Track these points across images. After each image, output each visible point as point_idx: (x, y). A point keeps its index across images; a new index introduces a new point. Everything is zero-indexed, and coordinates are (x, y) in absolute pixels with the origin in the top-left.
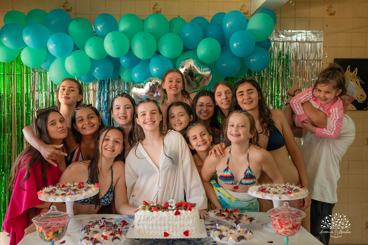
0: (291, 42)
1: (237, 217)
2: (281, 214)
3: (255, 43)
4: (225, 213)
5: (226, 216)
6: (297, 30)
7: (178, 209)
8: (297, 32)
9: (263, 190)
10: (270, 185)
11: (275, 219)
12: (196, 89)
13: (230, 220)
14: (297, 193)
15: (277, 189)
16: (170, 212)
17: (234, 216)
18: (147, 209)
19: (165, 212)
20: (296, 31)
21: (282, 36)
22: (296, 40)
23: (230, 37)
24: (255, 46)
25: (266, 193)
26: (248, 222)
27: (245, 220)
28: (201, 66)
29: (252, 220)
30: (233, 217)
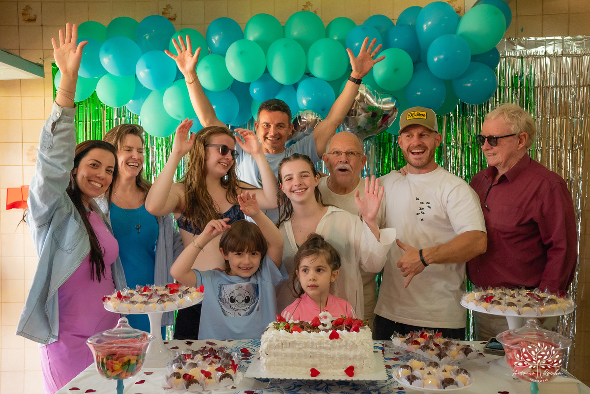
0: (536, 57)
1: (442, 346)
2: (523, 341)
3: (470, 56)
4: (420, 340)
5: (422, 344)
6: (545, 36)
7: (336, 329)
8: (546, 40)
9: (488, 299)
10: (502, 291)
11: (512, 349)
12: (372, 132)
13: (429, 351)
14: (552, 306)
15: (515, 297)
16: (322, 333)
17: (436, 345)
18: (282, 328)
19: (313, 334)
20: (544, 38)
21: (519, 48)
22: (543, 54)
23: (428, 45)
24: (471, 61)
25: (493, 304)
26: (461, 356)
27: (456, 352)
28: (379, 95)
29: (468, 351)
30: (434, 347)
